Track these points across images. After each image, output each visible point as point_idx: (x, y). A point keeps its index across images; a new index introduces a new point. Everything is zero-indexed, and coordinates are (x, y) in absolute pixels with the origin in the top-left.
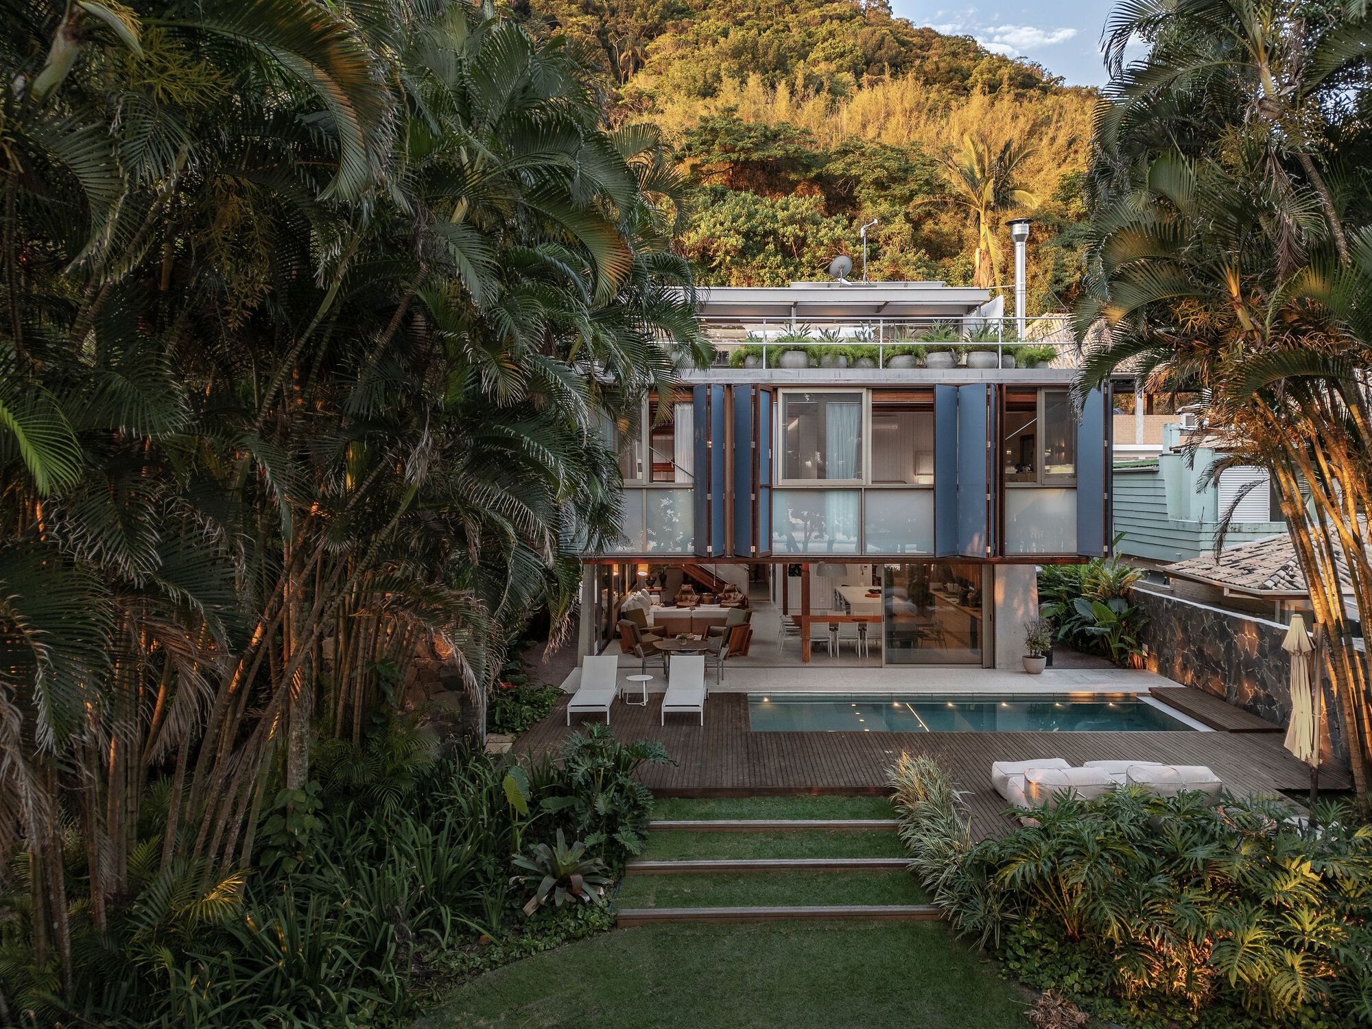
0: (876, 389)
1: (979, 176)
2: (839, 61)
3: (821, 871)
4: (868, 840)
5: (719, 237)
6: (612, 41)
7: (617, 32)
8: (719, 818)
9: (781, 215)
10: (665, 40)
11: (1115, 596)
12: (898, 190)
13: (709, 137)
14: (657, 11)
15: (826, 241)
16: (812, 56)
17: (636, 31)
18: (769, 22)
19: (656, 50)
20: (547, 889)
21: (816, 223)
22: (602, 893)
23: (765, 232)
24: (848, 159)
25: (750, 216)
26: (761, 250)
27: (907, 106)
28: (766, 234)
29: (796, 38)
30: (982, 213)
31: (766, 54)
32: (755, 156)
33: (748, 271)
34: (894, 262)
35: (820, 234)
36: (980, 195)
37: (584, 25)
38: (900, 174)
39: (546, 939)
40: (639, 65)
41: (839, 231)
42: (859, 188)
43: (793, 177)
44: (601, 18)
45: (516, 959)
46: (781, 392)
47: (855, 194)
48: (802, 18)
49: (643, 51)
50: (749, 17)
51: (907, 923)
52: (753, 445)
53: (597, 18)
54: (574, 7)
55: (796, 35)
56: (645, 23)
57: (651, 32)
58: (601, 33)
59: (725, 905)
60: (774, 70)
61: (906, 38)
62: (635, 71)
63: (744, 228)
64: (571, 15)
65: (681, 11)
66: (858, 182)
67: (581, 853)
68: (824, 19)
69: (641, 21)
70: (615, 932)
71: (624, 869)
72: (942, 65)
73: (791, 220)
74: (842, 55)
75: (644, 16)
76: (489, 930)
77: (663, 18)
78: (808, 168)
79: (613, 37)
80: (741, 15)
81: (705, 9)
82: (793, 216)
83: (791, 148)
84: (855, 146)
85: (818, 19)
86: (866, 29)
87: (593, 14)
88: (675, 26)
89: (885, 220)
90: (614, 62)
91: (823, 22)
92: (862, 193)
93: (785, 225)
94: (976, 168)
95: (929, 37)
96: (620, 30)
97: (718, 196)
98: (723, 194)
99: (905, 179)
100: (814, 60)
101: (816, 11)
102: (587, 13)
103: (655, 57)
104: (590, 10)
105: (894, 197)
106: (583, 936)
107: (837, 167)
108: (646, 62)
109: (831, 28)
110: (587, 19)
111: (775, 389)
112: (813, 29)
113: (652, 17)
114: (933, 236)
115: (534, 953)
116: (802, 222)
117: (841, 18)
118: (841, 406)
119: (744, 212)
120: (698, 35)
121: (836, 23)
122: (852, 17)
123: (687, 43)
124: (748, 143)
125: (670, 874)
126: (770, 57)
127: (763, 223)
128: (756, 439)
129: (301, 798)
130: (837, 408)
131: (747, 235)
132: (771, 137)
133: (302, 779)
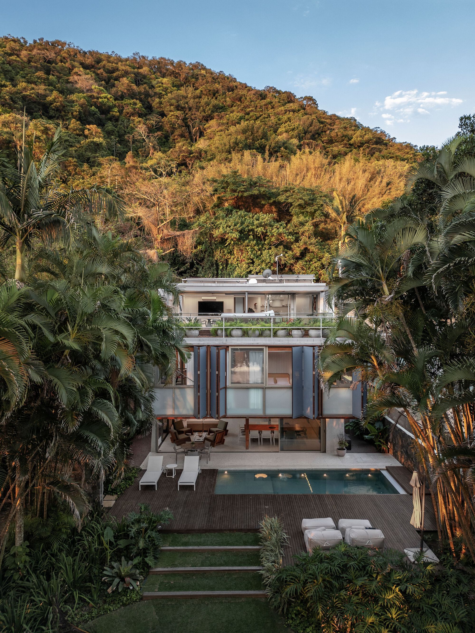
0: (270, 347)
1: (341, 210)
2: (291, 133)
3: (226, 572)
4: (248, 556)
5: (228, 233)
6: (189, 123)
7: (191, 119)
8: (190, 545)
9: (256, 222)
10: (213, 123)
11: (378, 421)
12: (309, 209)
13: (225, 185)
14: (210, 109)
15: (275, 235)
16: (280, 130)
17: (201, 118)
18: (261, 113)
19: (209, 127)
20: (116, 584)
21: (271, 226)
22: (138, 584)
23: (249, 230)
24: (288, 194)
25: (242, 223)
26: (247, 238)
27: (317, 166)
28: (249, 231)
29: (273, 121)
30: (342, 225)
31: (258, 131)
32: (245, 194)
33: (241, 248)
34: (305, 243)
35: (273, 231)
36: (341, 218)
37: (177, 116)
38: (310, 202)
39: (114, 605)
40: (201, 134)
41: (281, 230)
42: (291, 208)
43: (263, 202)
44: (184, 112)
45: (101, 615)
46: (230, 348)
47: (290, 211)
48: (275, 111)
49: (203, 127)
50: (252, 110)
51: (254, 599)
52: (217, 372)
53: (183, 112)
54: (172, 107)
55: (273, 119)
56: (204, 115)
57: (208, 118)
58: (184, 120)
59: (185, 590)
60: (261, 139)
61: (323, 120)
62: (200, 137)
63: (239, 229)
64: (171, 111)
65: (222, 108)
66: (292, 205)
67: (131, 567)
68: (286, 111)
69: (203, 114)
70: (142, 602)
71: (149, 572)
72: (339, 134)
73: (260, 225)
74: (293, 130)
75: (204, 111)
76: (93, 601)
77: (213, 112)
78: (269, 198)
79: (190, 121)
80: (248, 110)
81: (232, 107)
82: (261, 223)
83: (262, 189)
84: (291, 188)
85: (283, 112)
86: (306, 117)
87: (180, 110)
88: (218, 116)
89: (302, 224)
90: (190, 133)
91: (286, 113)
92: (293, 210)
93: (257, 227)
94: (340, 207)
95: (334, 118)
96: (193, 118)
97: (229, 212)
98: (232, 211)
99: (312, 204)
100: (281, 132)
101: (282, 108)
102: (178, 110)
103: (209, 131)
104: (180, 108)
105: (307, 212)
106: (129, 604)
107: (282, 198)
108: (205, 132)
109: (288, 116)
110: (178, 113)
111: (228, 347)
112: (280, 117)
113: (207, 112)
114: (324, 230)
115: (109, 612)
116: (265, 226)
117: (294, 111)
118: (255, 353)
119: (240, 221)
120: (228, 120)
121: (291, 113)
122: (299, 110)
123: (223, 124)
124: (242, 188)
125: (166, 574)
126: (260, 133)
127: (248, 226)
128: (218, 370)
129: (21, 550)
130: (254, 354)
131: (241, 232)
132: (253, 184)
133: (21, 542)
